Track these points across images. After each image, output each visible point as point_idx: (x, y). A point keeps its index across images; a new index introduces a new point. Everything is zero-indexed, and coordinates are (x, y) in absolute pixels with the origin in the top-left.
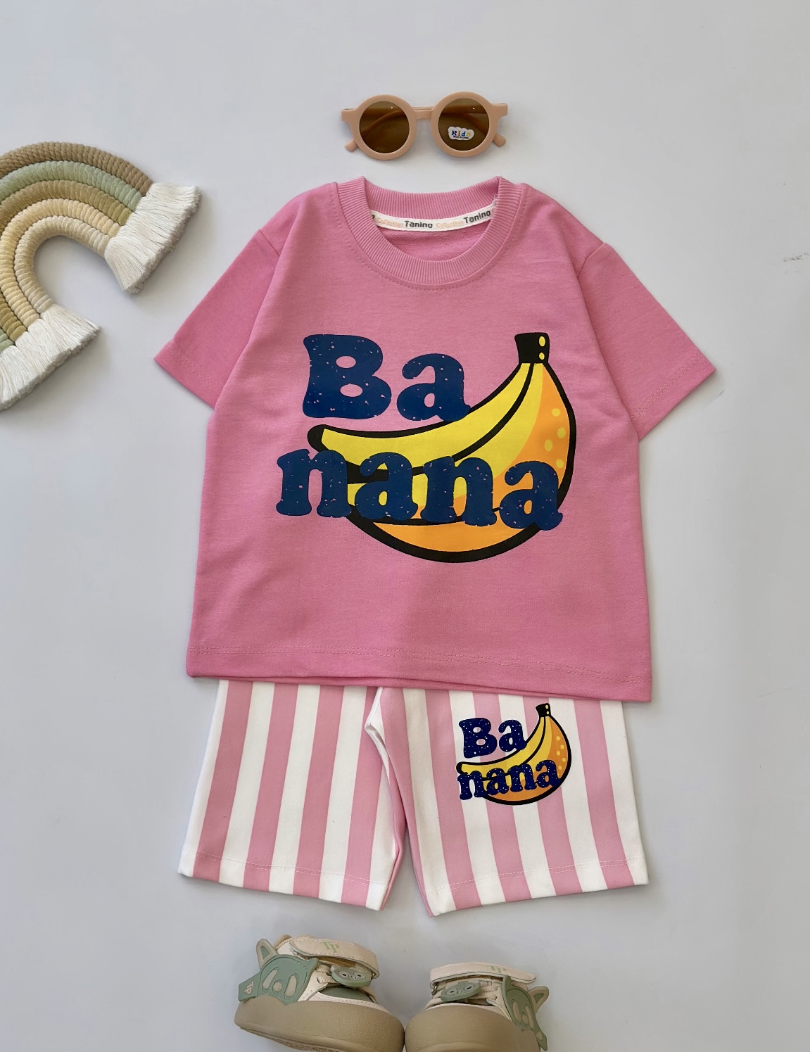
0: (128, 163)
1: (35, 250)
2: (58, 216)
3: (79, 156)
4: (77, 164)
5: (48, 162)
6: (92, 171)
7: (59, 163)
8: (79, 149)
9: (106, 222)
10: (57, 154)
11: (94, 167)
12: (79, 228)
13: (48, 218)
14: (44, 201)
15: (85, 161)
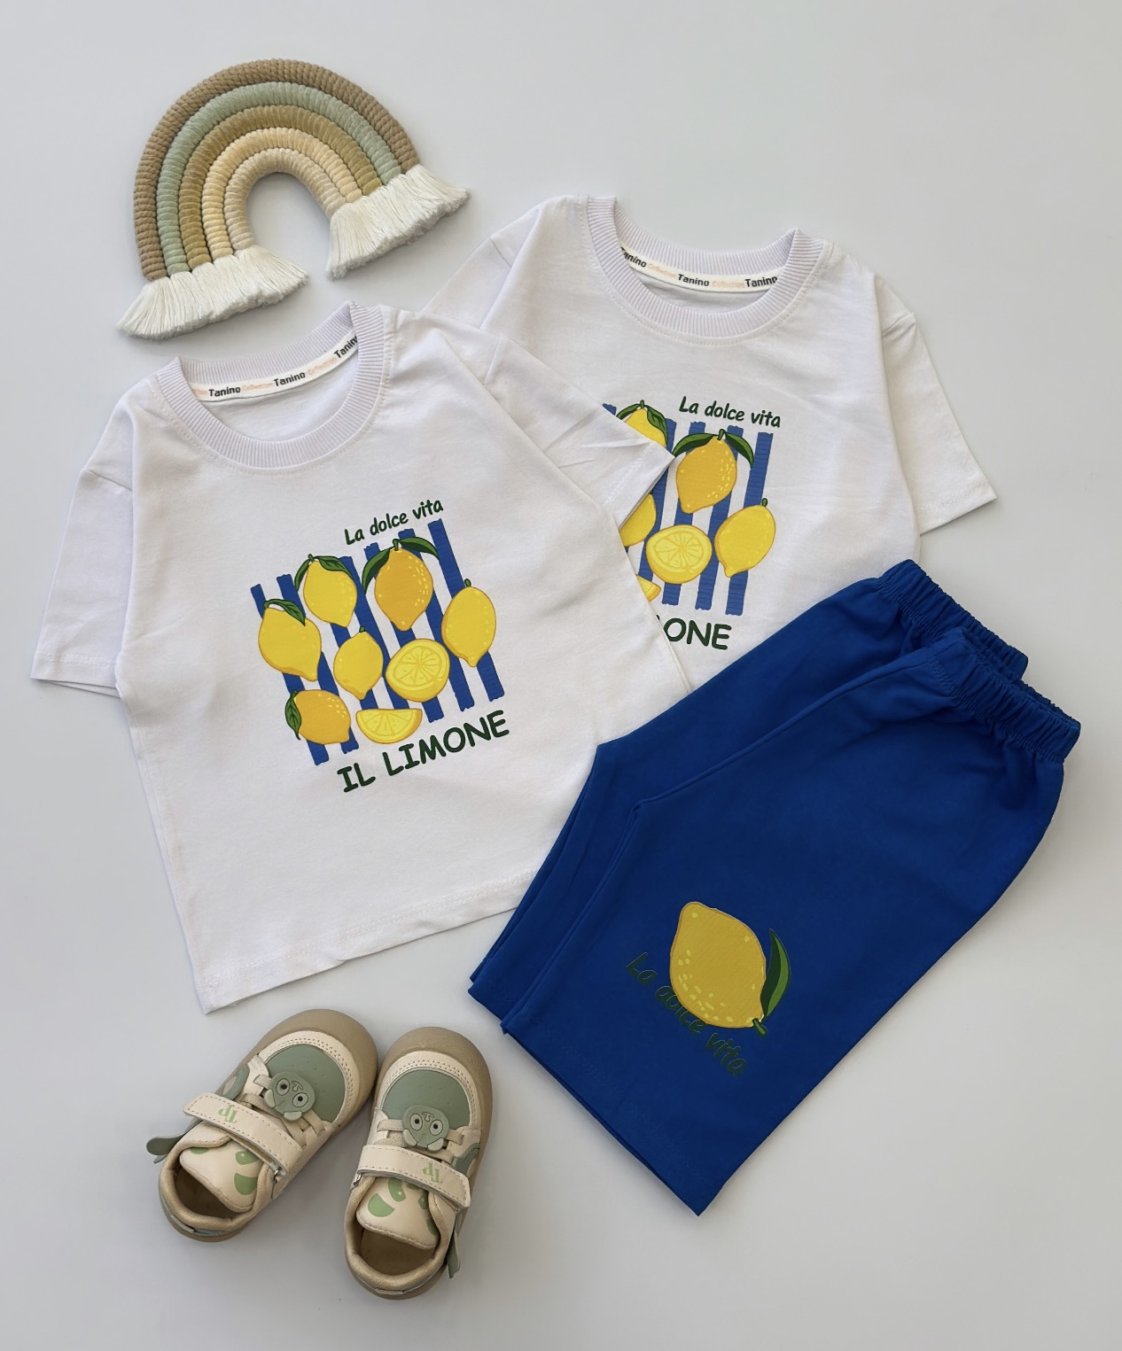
1: (257, 178)
2: (300, 153)
3: (351, 98)
4: (345, 105)
5: (315, 90)
6: (359, 121)
7: (326, 95)
8: (356, 89)
9: (347, 184)
12: (318, 176)
13: (288, 150)
14: (291, 129)
15: (355, 105)
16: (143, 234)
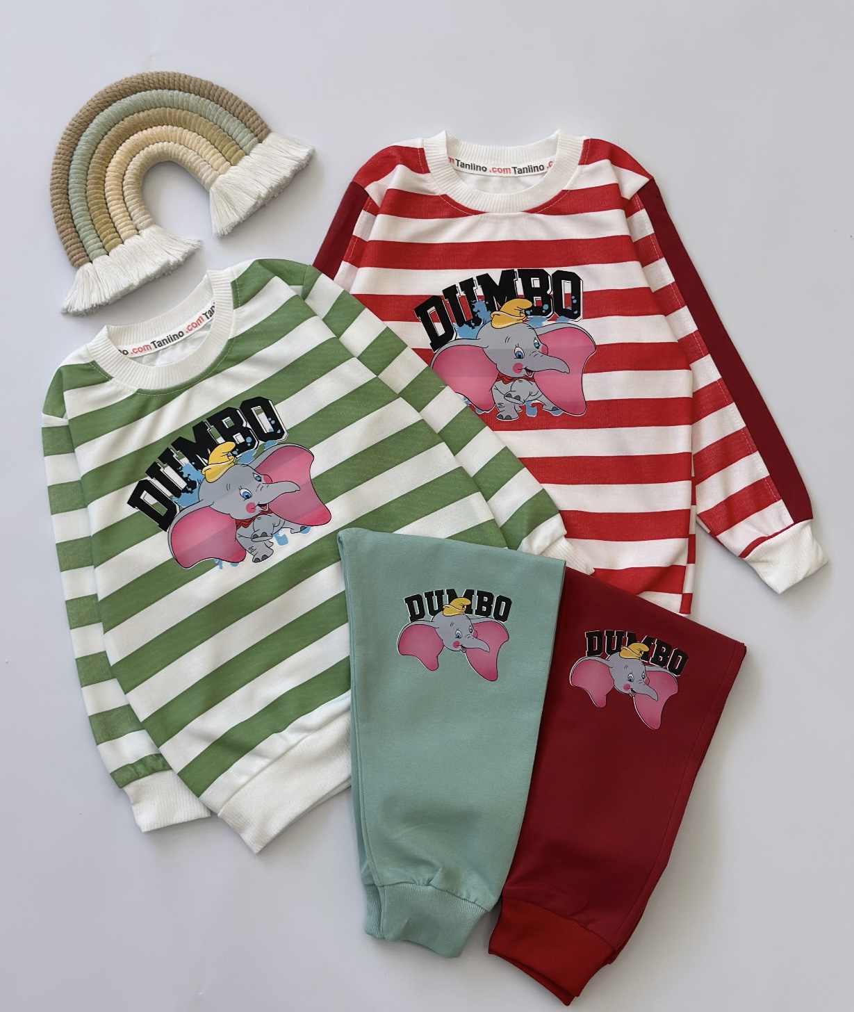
0: (252, 109)
1: (146, 170)
2: (175, 143)
3: (206, 92)
4: (202, 99)
5: (176, 92)
6: (217, 109)
7: (186, 94)
8: (209, 85)
9: (218, 159)
10: (186, 86)
11: (218, 106)
12: (193, 159)
13: (165, 143)
14: (165, 126)
15: (211, 98)
16: (64, 233)
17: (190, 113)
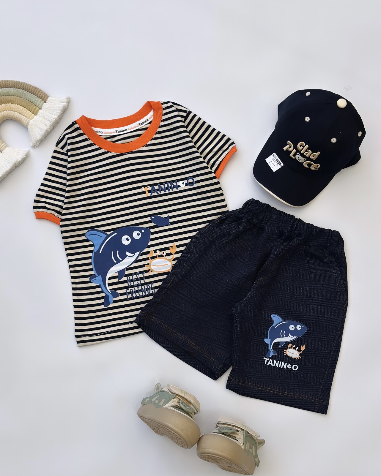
0: (39, 89)
2: (9, 111)
3: (17, 86)
4: (16, 89)
5: (5, 88)
6: (24, 92)
7: (9, 89)
8: (18, 82)
9: (29, 113)
10: (9, 85)
12: (18, 116)
13: (5, 112)
14: (3, 104)
17: (12, 96)
